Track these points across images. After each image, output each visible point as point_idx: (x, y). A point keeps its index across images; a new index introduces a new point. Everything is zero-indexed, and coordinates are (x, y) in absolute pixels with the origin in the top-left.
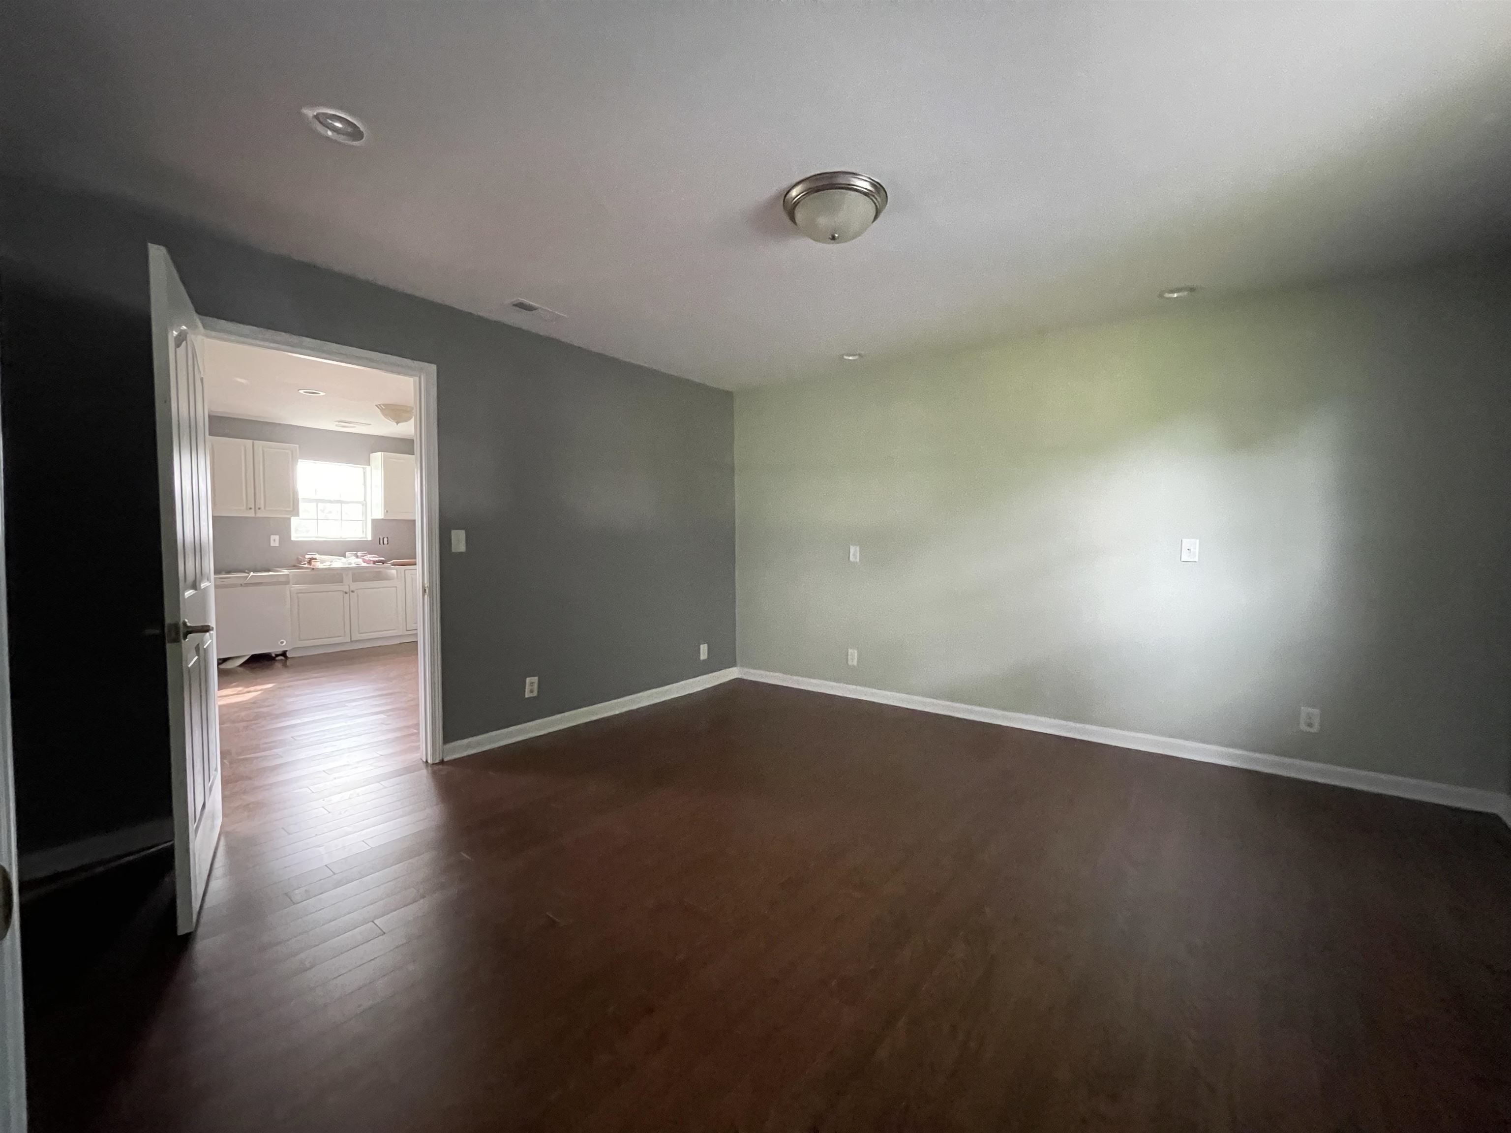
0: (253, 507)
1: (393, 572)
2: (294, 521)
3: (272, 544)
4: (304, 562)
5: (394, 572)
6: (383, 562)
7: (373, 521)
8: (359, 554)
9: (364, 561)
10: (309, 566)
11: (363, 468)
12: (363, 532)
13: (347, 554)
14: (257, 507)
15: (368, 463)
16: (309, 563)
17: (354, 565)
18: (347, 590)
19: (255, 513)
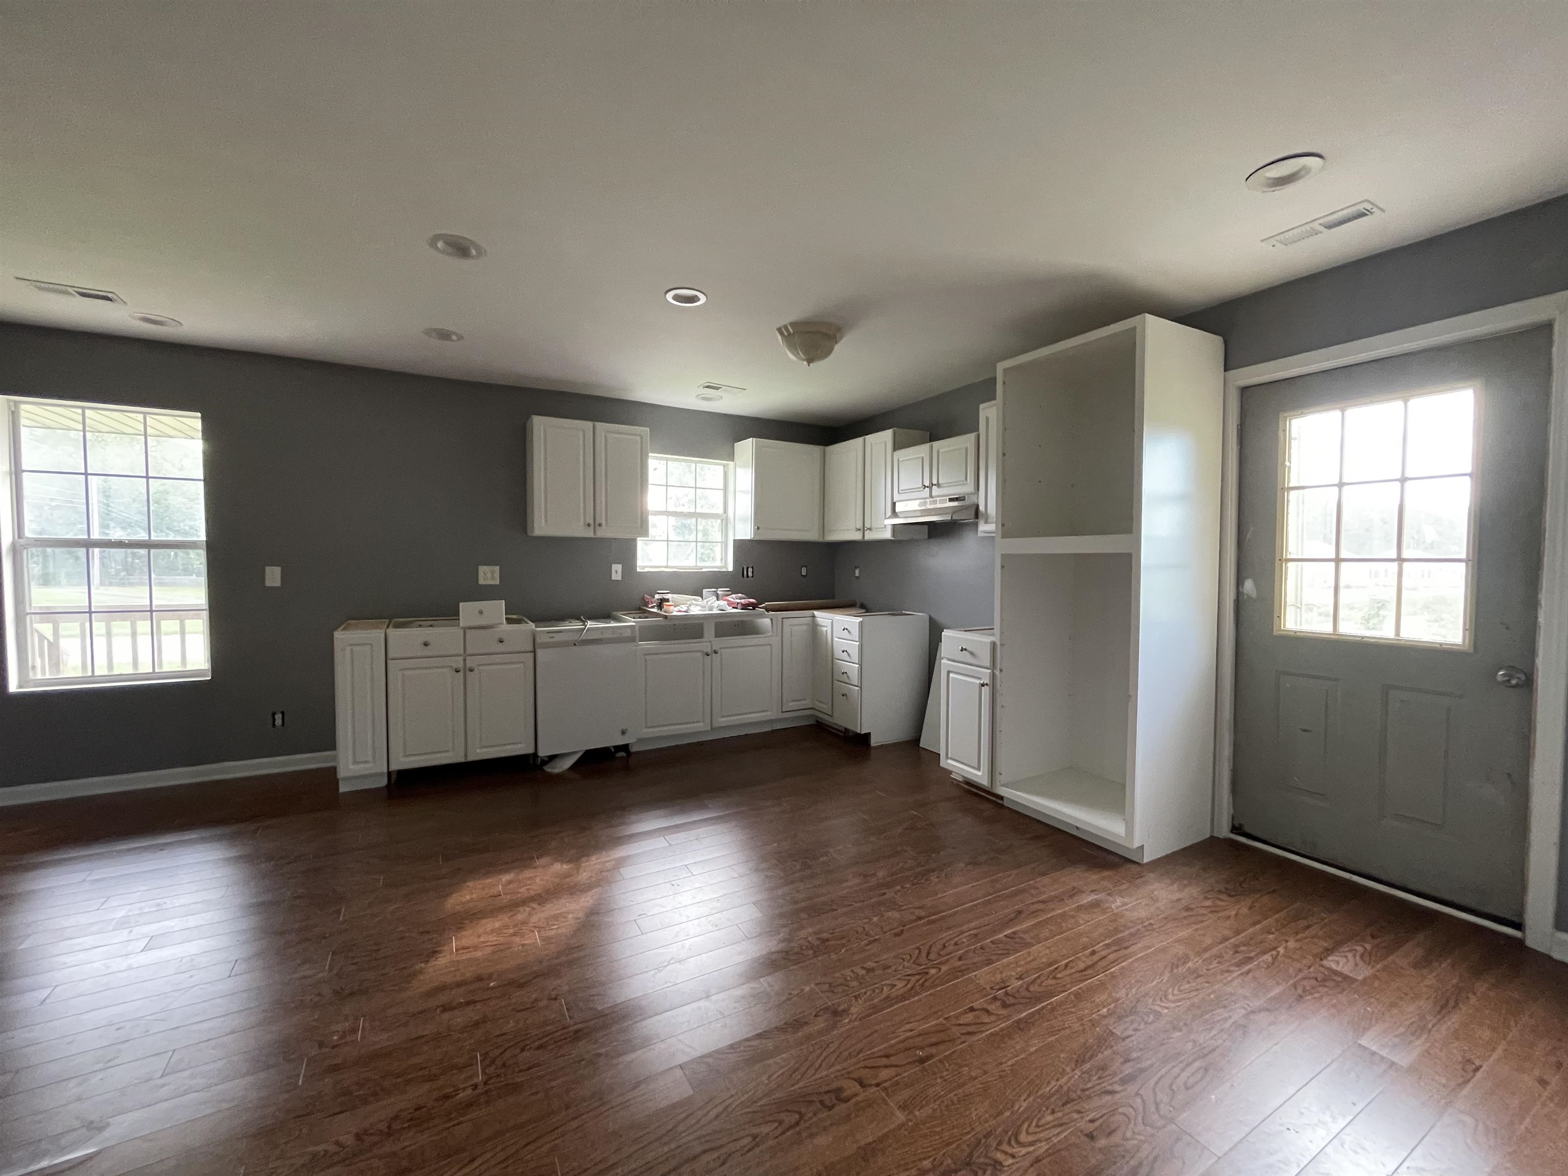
0: (592, 523)
1: (765, 622)
2: (640, 543)
3: (614, 577)
4: (652, 603)
5: (767, 621)
6: (754, 606)
7: (735, 541)
8: (720, 591)
9: (730, 604)
10: (659, 612)
11: (724, 466)
12: (722, 559)
13: (705, 591)
14: (597, 522)
15: (731, 456)
16: (660, 606)
17: (715, 611)
18: (709, 651)
19: (595, 532)
